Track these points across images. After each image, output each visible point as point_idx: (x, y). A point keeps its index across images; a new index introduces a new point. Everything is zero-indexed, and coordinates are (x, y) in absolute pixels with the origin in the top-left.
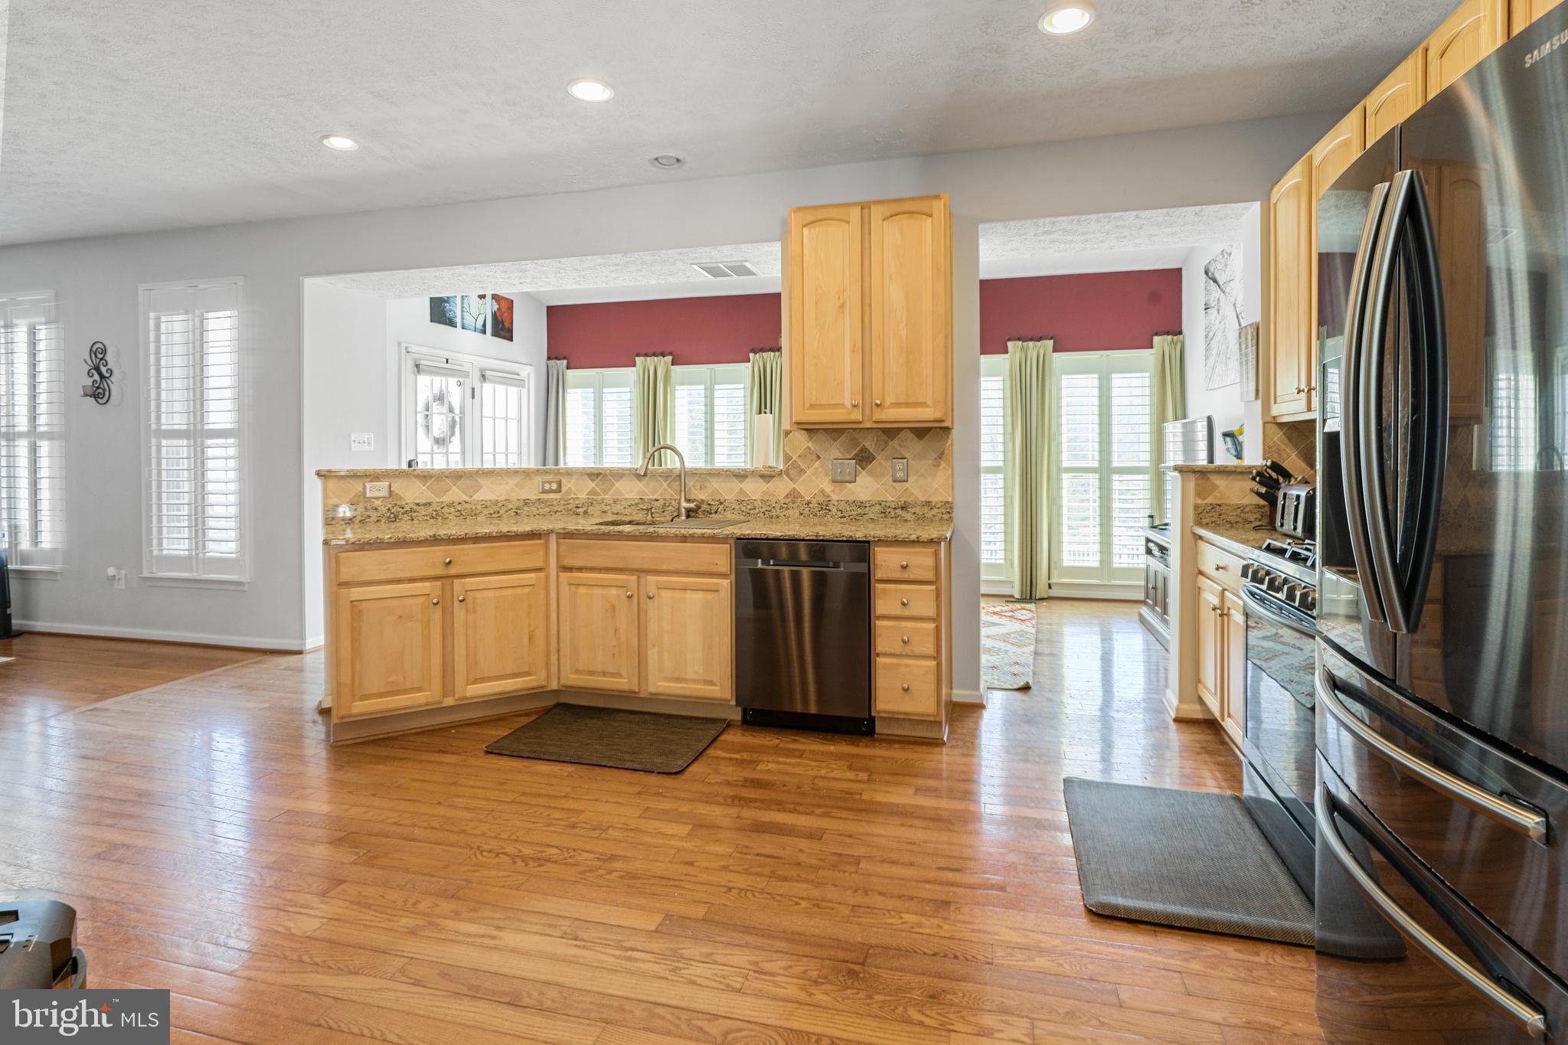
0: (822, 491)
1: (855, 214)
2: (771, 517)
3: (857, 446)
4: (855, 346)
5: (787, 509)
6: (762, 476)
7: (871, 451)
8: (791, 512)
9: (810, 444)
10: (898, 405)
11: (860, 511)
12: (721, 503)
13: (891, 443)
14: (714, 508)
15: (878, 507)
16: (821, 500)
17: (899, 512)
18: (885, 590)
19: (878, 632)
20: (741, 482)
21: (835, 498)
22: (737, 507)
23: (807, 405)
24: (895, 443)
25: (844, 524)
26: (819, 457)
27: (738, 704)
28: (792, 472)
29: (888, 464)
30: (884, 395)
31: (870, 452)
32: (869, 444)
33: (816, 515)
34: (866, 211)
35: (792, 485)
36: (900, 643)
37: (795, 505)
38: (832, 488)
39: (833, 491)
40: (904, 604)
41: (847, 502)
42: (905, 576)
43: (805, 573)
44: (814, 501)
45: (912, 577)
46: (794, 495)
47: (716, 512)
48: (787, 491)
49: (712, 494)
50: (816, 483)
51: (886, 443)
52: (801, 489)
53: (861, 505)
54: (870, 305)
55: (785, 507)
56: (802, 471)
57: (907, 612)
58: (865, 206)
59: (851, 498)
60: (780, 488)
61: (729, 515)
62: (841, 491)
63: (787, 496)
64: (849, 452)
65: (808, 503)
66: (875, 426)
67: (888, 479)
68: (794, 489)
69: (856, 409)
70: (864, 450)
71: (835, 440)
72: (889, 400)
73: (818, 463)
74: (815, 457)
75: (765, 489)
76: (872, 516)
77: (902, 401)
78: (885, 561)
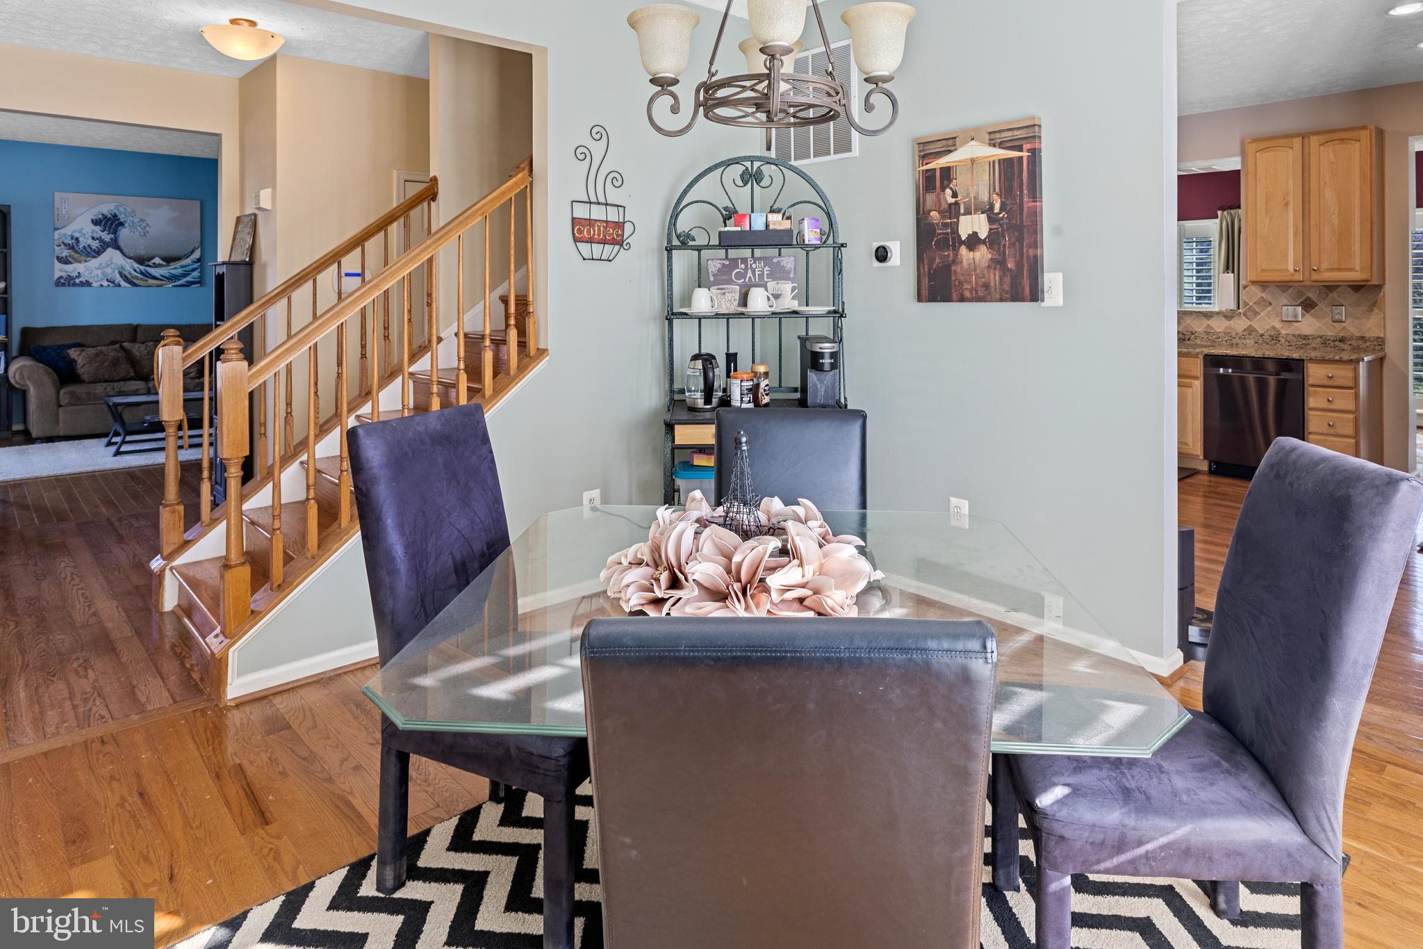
0: (1274, 328)
1: (1297, 142)
2: (1232, 344)
3: (1302, 296)
4: (1297, 230)
5: (1245, 339)
6: (1225, 316)
7: (1315, 300)
8: (1248, 341)
9: (1263, 295)
10: (1332, 270)
11: (1304, 342)
12: (1193, 334)
13: (1331, 295)
14: (1187, 337)
15: (1319, 340)
16: (1272, 333)
17: (1337, 343)
18: (1315, 391)
19: (1310, 418)
20: (1208, 320)
21: (1284, 332)
22: (1205, 337)
23: (1259, 270)
24: (1334, 295)
25: (1291, 350)
26: (1270, 304)
27: (1205, 458)
28: (1248, 314)
29: (1328, 310)
30: (1320, 263)
31: (1313, 301)
32: (1312, 295)
33: (1268, 344)
34: (1306, 140)
35: (1249, 323)
36: (1328, 427)
37: (1251, 337)
38: (1281, 326)
39: (1282, 328)
40: (1329, 401)
41: (1294, 335)
42: (1330, 383)
43: (1272, 380)
44: (1266, 334)
45: (1336, 384)
46: (1250, 330)
47: (1189, 340)
48: (1245, 327)
49: (1186, 327)
50: (1266, 322)
51: (1327, 295)
52: (1256, 326)
53: (1306, 337)
54: (1309, 202)
55: (1243, 337)
56: (1256, 313)
57: (1332, 407)
58: (1305, 136)
59: (1297, 333)
60: (1240, 324)
61: (1198, 342)
62: (1289, 328)
63: (1245, 330)
64: (1295, 300)
65: (1262, 335)
66: (1313, 284)
67: (1328, 320)
68: (1251, 325)
69: (1297, 273)
70: (1308, 299)
71: (1284, 292)
72: (1324, 267)
73: (1270, 308)
74: (1267, 304)
75: (1227, 325)
76: (1314, 346)
77: (1335, 267)
78: (1315, 373)
